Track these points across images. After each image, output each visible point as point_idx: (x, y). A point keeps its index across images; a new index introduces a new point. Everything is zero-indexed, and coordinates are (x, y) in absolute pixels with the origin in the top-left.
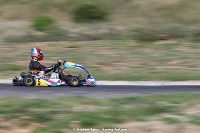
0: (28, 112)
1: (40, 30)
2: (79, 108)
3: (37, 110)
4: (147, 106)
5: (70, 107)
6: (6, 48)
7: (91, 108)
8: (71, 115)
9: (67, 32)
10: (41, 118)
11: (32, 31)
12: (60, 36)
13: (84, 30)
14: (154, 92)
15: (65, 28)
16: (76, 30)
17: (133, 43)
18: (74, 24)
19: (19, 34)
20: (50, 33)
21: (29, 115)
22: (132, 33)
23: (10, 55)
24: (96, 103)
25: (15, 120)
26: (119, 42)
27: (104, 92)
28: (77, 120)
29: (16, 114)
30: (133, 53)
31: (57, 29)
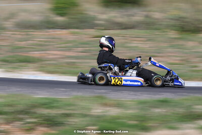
0: (35, 113)
1: (61, 15)
2: (98, 110)
3: (45, 112)
4: (181, 111)
5: (90, 109)
6: (19, 35)
7: (114, 112)
8: (88, 119)
9: (94, 18)
10: (51, 122)
11: (52, 16)
12: (85, 23)
13: (115, 17)
14: (192, 95)
15: (92, 14)
16: (104, 17)
17: (173, 34)
18: (104, 9)
19: (36, 18)
20: (72, 18)
21: (36, 118)
22: (173, 22)
23: (23, 44)
24: (119, 105)
25: (18, 124)
26: (157, 32)
27: (132, 93)
28: (94, 125)
29: (21, 116)
30: (172, 46)
31: (82, 14)
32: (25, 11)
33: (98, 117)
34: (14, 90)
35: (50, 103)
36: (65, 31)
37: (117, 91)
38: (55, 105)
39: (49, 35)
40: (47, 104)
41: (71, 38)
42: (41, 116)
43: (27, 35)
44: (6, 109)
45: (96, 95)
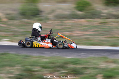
0: (68, 67)
1: (81, 11)
2: (103, 65)
3: (73, 66)
5: (98, 65)
7: (112, 66)
8: (97, 70)
9: (100, 12)
10: (76, 72)
11: (76, 11)
12: (95, 15)
13: (113, 11)
15: (99, 10)
16: (106, 11)
18: (106, 7)
19: (67, 13)
20: (88, 13)
21: (67, 70)
25: (57, 73)
28: (100, 74)
29: (59, 69)
32: (60, 9)
33: (103, 69)
35: (76, 61)
36: (83, 20)
37: (114, 54)
38: (78, 62)
39: (74, 22)
40: (74, 62)
41: (87, 24)
42: (71, 69)
43: (62, 22)
44: (50, 65)
45: (102, 56)
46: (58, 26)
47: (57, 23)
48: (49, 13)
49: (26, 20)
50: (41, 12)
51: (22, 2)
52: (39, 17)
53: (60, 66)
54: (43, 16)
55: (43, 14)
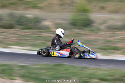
32: (112, 19)
34: (111, 66)
44: (109, 78)
46: (110, 37)
47: (109, 34)
48: (101, 24)
49: (77, 31)
50: (93, 22)
51: (72, 12)
52: (90, 27)
53: (119, 79)
54: (94, 27)
55: (95, 25)
